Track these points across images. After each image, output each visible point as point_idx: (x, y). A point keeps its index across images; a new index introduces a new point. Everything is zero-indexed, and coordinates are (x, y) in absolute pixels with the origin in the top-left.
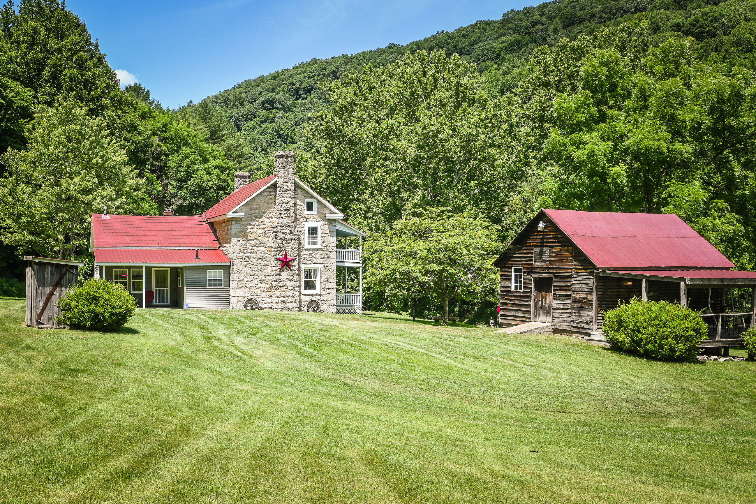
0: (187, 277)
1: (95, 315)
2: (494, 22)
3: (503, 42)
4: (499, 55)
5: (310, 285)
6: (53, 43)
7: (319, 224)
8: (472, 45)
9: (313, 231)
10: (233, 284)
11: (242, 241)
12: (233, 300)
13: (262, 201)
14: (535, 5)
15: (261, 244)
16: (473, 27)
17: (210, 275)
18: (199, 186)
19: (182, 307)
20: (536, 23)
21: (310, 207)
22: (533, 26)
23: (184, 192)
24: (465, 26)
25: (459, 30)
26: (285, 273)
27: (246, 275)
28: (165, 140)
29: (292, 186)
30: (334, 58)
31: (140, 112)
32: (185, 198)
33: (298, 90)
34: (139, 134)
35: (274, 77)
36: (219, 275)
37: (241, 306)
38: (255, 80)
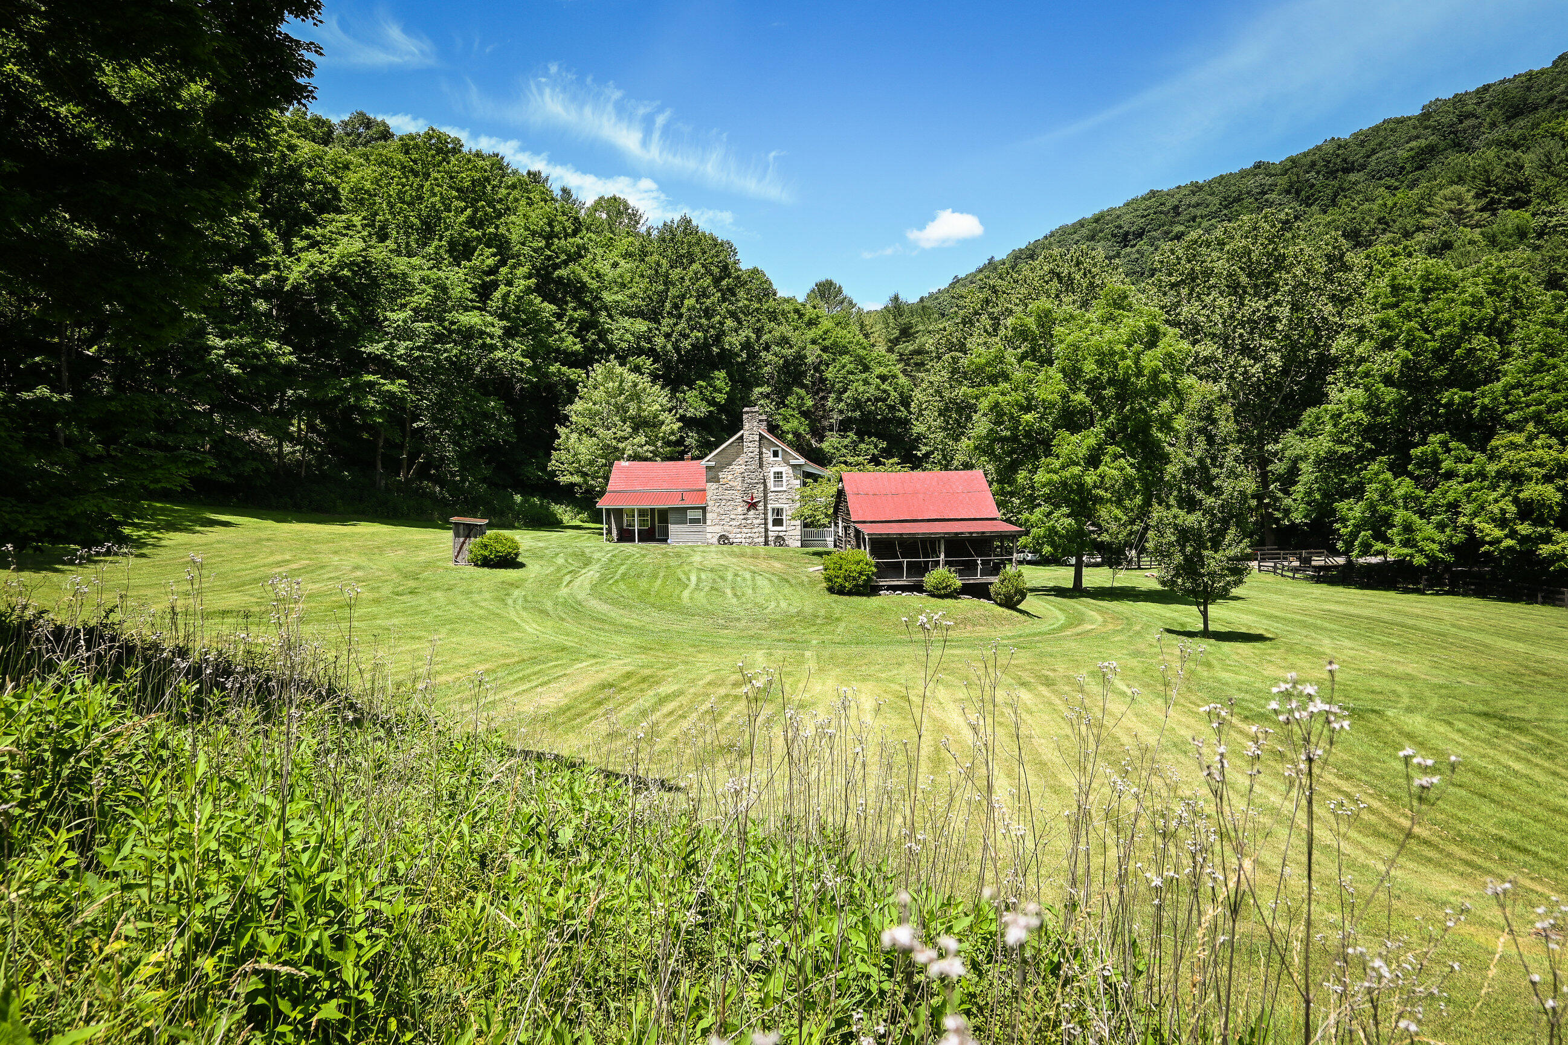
0: (671, 517)
1: (485, 557)
2: (1410, 118)
3: (1412, 149)
4: (1403, 168)
5: (778, 522)
6: (675, 273)
7: (785, 470)
8: (1368, 157)
9: (778, 476)
10: (709, 522)
11: (715, 486)
12: (709, 536)
13: (732, 450)
14: (1472, 89)
15: (732, 488)
16: (1376, 129)
17: (691, 514)
18: (855, 399)
19: (665, 540)
20: (1467, 117)
21: (776, 454)
22: (1461, 122)
23: (842, 405)
24: (1365, 128)
25: (1356, 136)
26: (752, 512)
27: (719, 514)
28: (825, 349)
29: (757, 438)
30: (1179, 187)
31: (806, 319)
32: (841, 412)
33: (1127, 234)
34: (791, 347)
35: (1097, 220)
36: (698, 514)
37: (715, 540)
38: (1073, 225)
